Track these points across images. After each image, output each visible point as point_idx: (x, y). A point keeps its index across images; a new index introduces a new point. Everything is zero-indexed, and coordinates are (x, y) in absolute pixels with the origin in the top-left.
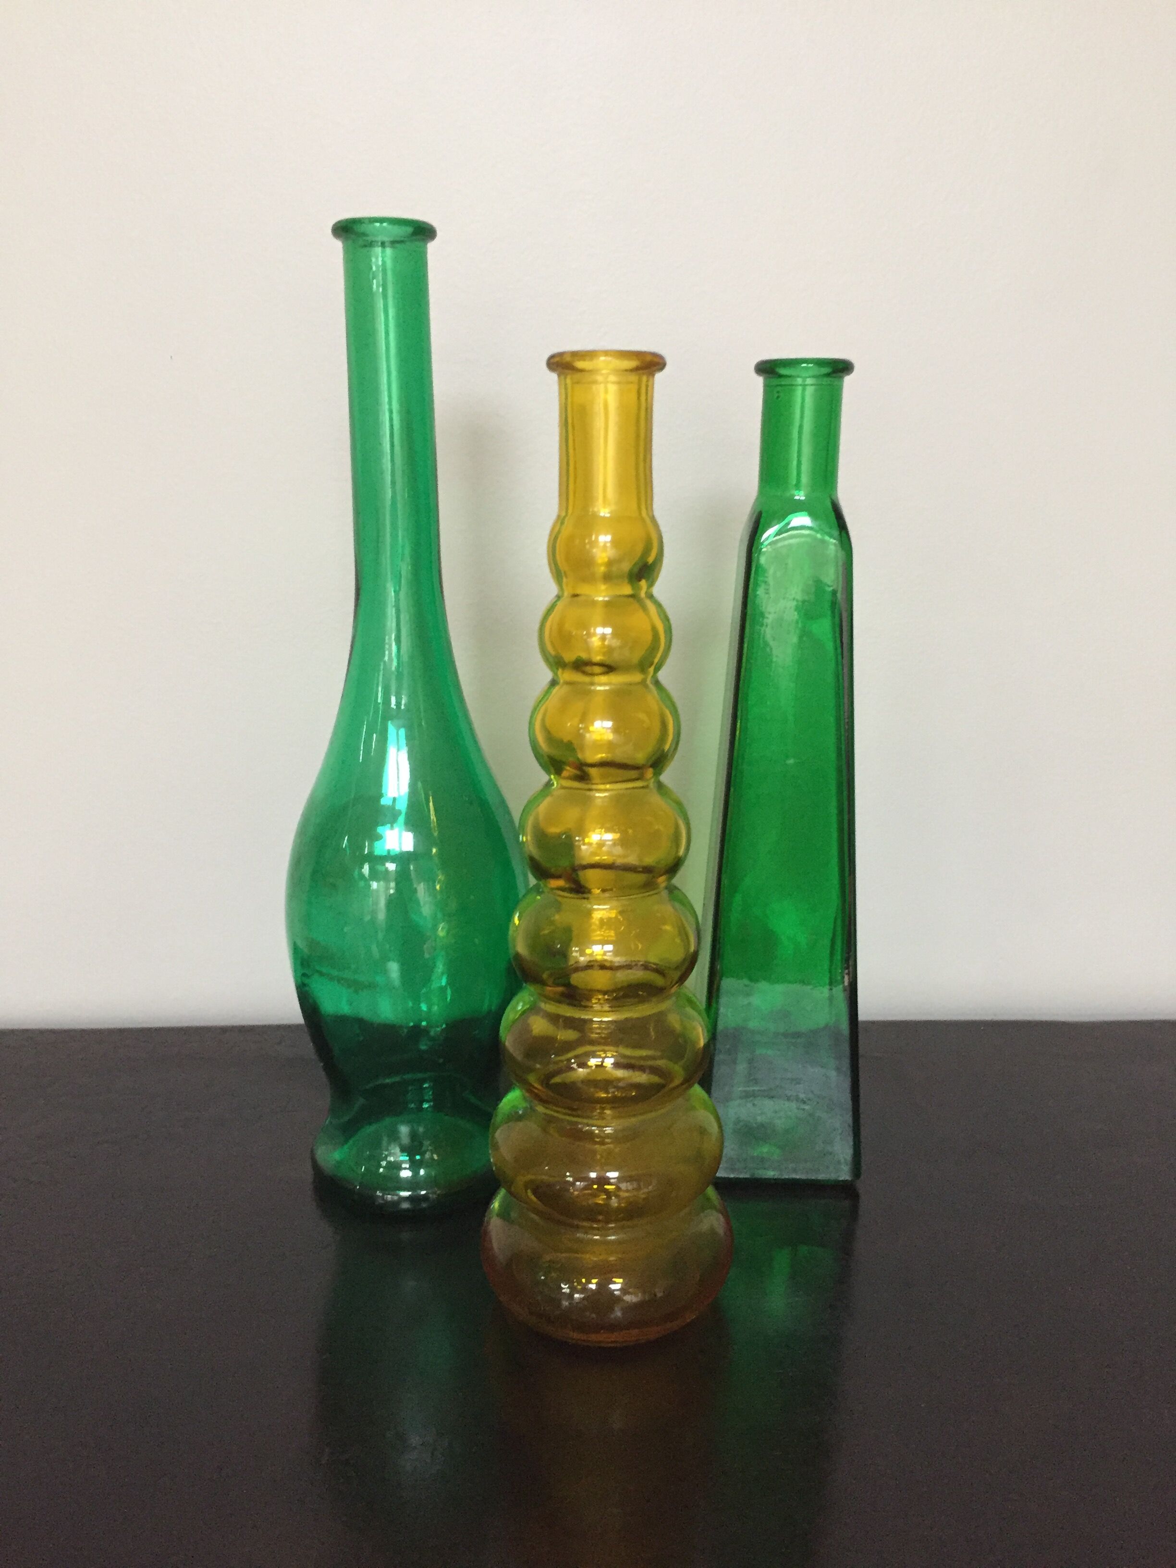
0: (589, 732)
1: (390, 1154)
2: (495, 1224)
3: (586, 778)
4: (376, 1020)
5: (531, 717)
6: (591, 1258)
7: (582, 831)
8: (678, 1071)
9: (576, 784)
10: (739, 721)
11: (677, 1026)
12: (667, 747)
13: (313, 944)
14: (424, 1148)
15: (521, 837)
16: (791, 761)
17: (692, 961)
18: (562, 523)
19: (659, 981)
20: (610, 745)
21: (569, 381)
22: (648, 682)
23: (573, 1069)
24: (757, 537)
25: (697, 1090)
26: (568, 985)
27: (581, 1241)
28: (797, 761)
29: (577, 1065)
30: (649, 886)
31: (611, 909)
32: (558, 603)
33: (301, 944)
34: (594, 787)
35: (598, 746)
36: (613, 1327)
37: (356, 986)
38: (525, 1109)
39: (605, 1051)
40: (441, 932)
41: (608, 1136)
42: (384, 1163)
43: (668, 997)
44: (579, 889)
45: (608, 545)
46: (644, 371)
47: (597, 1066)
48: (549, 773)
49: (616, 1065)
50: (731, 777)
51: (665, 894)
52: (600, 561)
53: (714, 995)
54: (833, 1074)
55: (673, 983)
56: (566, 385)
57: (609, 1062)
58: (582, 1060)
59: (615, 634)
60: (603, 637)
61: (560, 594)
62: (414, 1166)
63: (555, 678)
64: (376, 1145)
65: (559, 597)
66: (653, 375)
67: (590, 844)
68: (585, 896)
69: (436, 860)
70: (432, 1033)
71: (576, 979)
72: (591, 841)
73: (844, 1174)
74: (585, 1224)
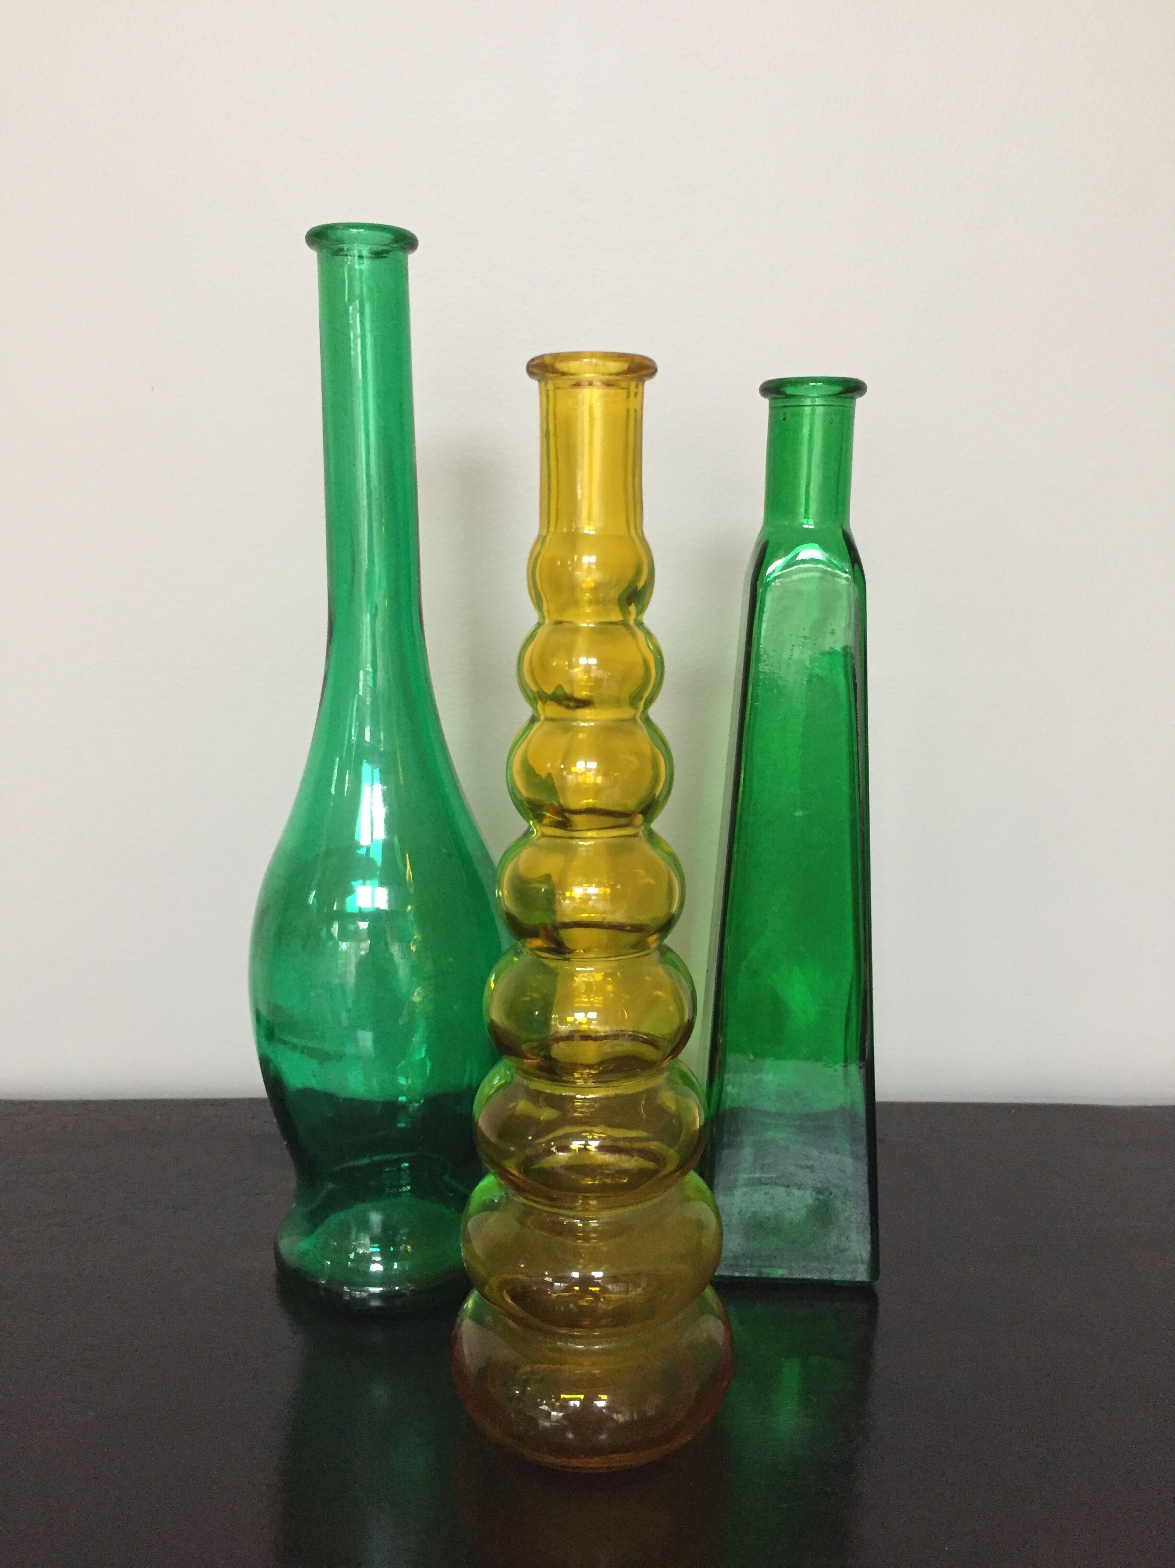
0: (570, 773)
1: (360, 1246)
2: (467, 1327)
3: (568, 824)
4: (343, 1094)
5: (509, 757)
6: (571, 1370)
7: (565, 885)
8: (673, 1156)
9: (558, 832)
10: (743, 771)
11: (672, 1107)
12: (658, 792)
13: (275, 1009)
14: (398, 1239)
15: (497, 891)
16: (799, 813)
17: (687, 1030)
18: (543, 542)
19: (649, 1052)
20: (597, 790)
21: (550, 386)
22: (638, 718)
23: (552, 1153)
24: (762, 571)
25: (693, 1178)
26: (548, 1058)
27: (560, 1350)
28: (806, 813)
29: (556, 1149)
30: (640, 946)
31: (597, 971)
32: (539, 631)
33: (263, 1011)
34: (576, 834)
35: (581, 790)
36: (597, 1451)
37: (324, 1057)
38: (501, 1198)
39: (591, 1132)
40: (417, 998)
41: (595, 1230)
42: (352, 1256)
43: (660, 1072)
44: (560, 949)
45: (594, 567)
46: (634, 375)
47: (580, 1149)
48: (527, 819)
49: (600, 1148)
50: (734, 832)
51: (655, 956)
52: (584, 586)
53: (717, 1070)
54: (849, 1161)
55: (666, 1055)
56: (547, 390)
57: (593, 1145)
58: (563, 1142)
59: (599, 666)
60: (588, 669)
61: (541, 621)
62: (387, 1258)
63: (535, 715)
64: (344, 1234)
65: (539, 625)
66: (643, 382)
67: (572, 898)
68: (567, 956)
69: (411, 918)
70: (411, 1109)
71: (559, 1051)
72: (573, 895)
73: (862, 1275)
74: (563, 1331)
